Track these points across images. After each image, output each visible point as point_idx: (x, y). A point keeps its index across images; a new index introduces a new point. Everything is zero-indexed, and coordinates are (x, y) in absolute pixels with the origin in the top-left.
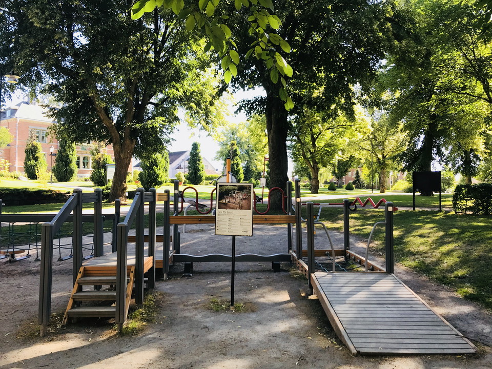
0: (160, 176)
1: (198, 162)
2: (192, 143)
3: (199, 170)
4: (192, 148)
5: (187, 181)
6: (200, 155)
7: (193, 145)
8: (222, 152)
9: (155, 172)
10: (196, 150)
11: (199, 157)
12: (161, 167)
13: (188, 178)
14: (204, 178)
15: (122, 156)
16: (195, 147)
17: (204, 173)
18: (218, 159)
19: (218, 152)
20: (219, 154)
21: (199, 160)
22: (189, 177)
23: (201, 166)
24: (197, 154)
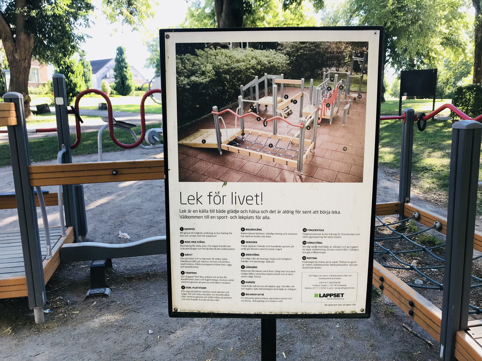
0: (78, 86)
1: (125, 69)
2: (117, 48)
3: (127, 79)
4: (117, 53)
5: (115, 92)
6: (126, 61)
7: (117, 50)
8: (152, 59)
9: (71, 81)
10: (121, 55)
11: (125, 64)
12: (78, 75)
13: (115, 89)
14: (133, 88)
15: (17, 57)
16: (120, 51)
17: (133, 82)
18: (148, 67)
19: (147, 60)
20: (149, 61)
21: (126, 68)
22: (116, 87)
23: (129, 74)
24: (123, 60)
